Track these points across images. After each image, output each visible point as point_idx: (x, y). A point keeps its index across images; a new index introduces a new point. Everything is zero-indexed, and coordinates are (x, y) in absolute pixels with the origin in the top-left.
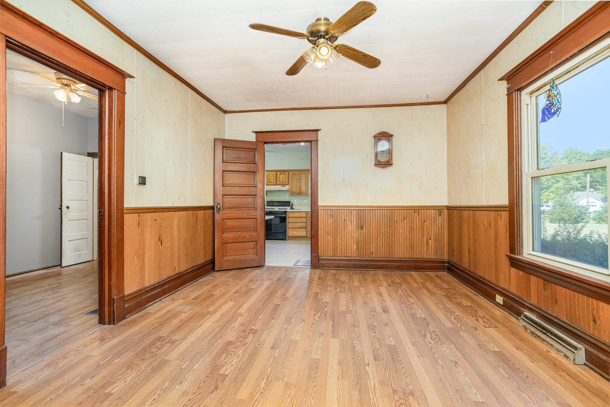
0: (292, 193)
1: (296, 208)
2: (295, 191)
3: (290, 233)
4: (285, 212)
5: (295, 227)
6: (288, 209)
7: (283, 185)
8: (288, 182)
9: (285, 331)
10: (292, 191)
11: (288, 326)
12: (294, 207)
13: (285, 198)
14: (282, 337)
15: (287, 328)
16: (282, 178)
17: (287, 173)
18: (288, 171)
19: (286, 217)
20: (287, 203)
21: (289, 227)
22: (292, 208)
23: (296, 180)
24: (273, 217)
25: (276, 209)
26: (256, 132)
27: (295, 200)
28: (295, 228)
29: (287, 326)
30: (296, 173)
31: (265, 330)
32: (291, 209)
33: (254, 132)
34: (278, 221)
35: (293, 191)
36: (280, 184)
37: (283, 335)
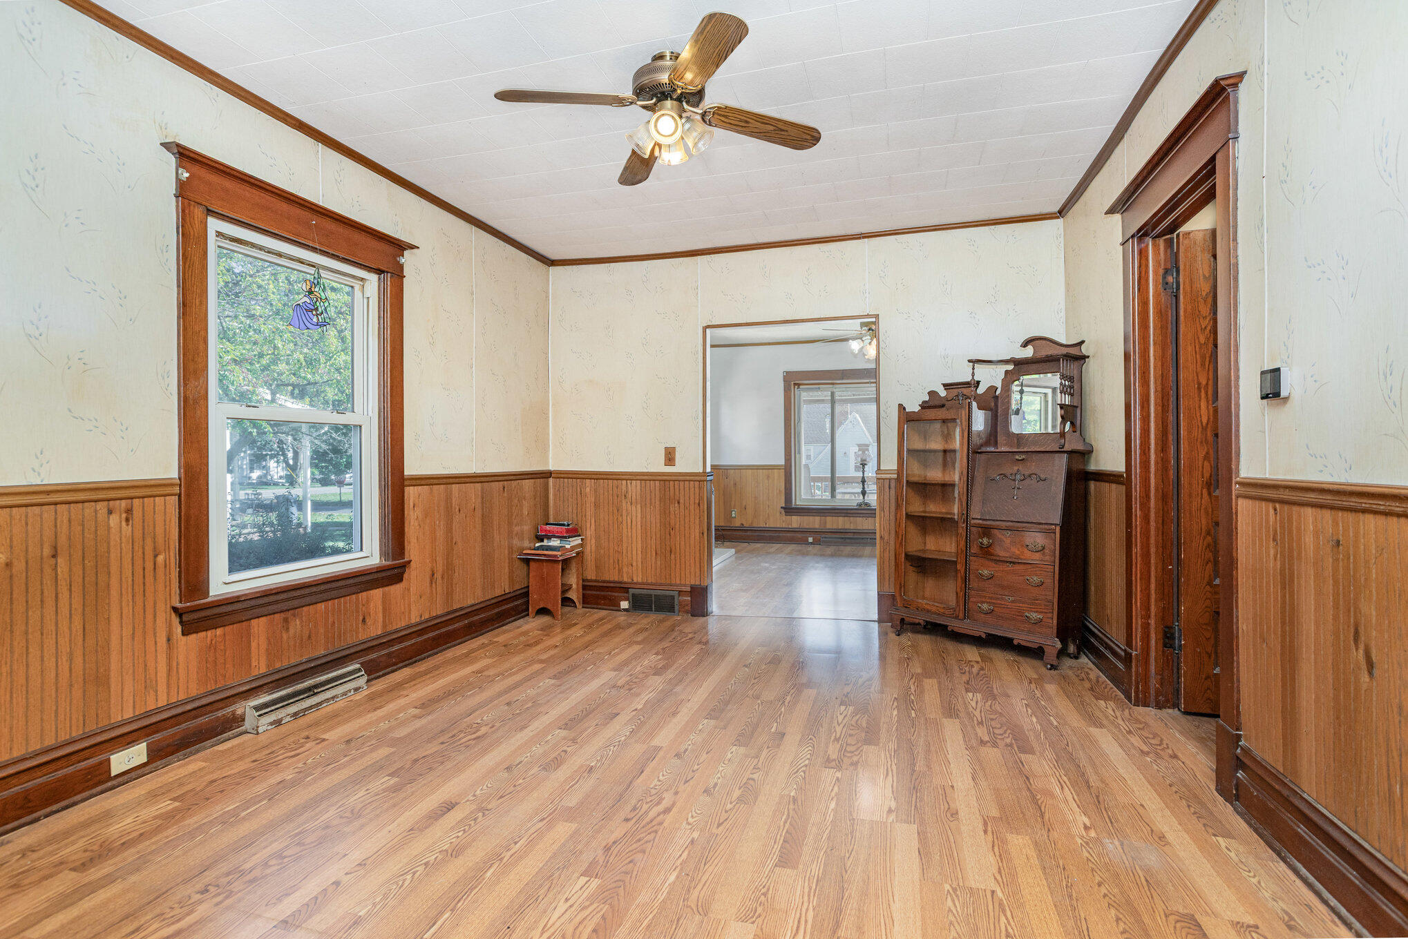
9: (760, 765)
11: (751, 776)
14: (765, 752)
15: (755, 771)
29: (755, 776)
31: (806, 766)
37: (762, 757)
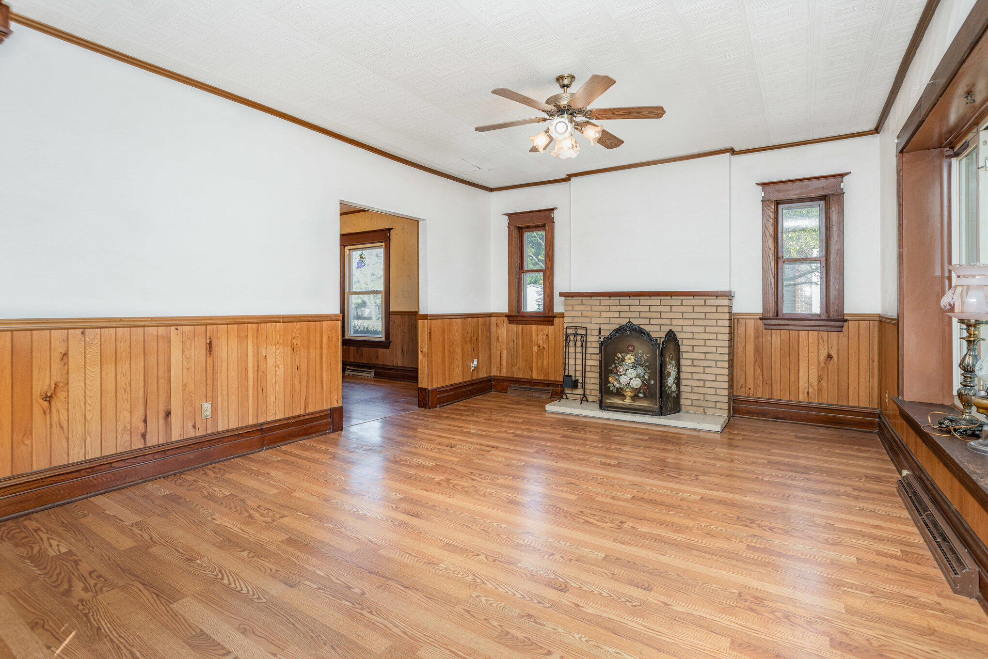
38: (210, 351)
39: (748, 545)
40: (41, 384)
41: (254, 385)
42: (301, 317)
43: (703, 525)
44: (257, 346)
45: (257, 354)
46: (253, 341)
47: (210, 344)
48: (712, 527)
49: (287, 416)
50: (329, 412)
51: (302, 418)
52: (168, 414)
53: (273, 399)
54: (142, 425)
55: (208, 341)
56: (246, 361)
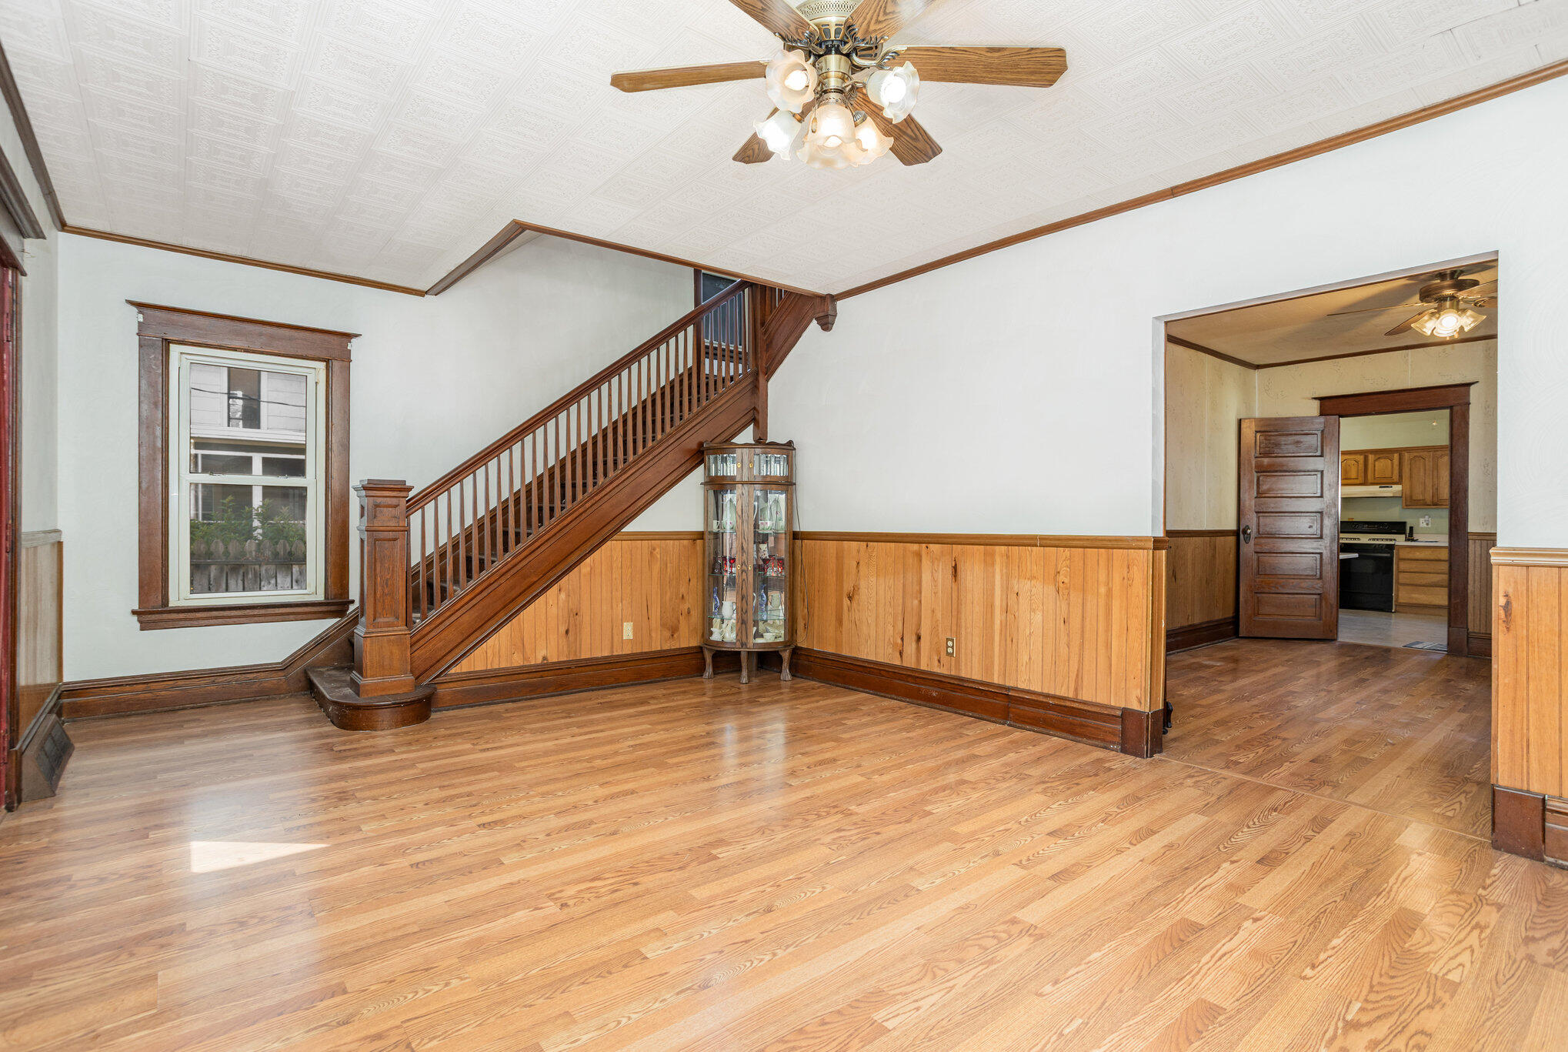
0: (1411, 502)
1: (1422, 539)
2: (1421, 497)
3: (1402, 594)
4: (1391, 548)
5: (1419, 583)
6: (1400, 540)
7: (1385, 483)
8: (1401, 476)
10: (1411, 497)
12: (1415, 536)
13: (1394, 514)
16: (1382, 466)
17: (1396, 456)
18: (1400, 451)
19: (1391, 559)
20: (1398, 527)
21: (1401, 581)
22: (1410, 537)
23: (1422, 470)
24: (1356, 555)
25: (1365, 539)
26: (1321, 399)
27: (1422, 520)
28: (1416, 585)
30: (1425, 454)
32: (1407, 540)
33: (1315, 398)
34: (1369, 567)
35: (1414, 498)
36: (1376, 481)
38: (955, 576)
39: (345, 992)
40: (847, 587)
41: (1001, 630)
42: (1070, 540)
43: (455, 982)
44: (1008, 578)
45: (1007, 588)
46: (1001, 571)
47: (955, 568)
48: (436, 988)
49: (1046, 691)
50: (1119, 713)
51: (1068, 704)
52: (919, 638)
53: (1026, 658)
54: (899, 641)
55: (953, 565)
56: (993, 595)
